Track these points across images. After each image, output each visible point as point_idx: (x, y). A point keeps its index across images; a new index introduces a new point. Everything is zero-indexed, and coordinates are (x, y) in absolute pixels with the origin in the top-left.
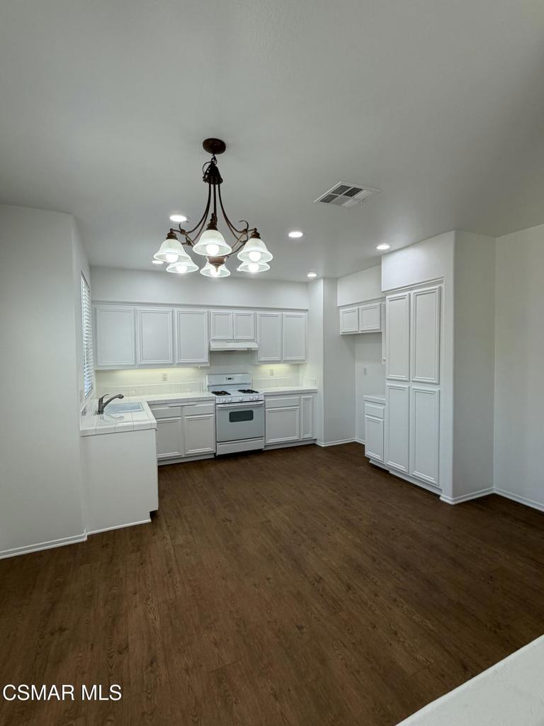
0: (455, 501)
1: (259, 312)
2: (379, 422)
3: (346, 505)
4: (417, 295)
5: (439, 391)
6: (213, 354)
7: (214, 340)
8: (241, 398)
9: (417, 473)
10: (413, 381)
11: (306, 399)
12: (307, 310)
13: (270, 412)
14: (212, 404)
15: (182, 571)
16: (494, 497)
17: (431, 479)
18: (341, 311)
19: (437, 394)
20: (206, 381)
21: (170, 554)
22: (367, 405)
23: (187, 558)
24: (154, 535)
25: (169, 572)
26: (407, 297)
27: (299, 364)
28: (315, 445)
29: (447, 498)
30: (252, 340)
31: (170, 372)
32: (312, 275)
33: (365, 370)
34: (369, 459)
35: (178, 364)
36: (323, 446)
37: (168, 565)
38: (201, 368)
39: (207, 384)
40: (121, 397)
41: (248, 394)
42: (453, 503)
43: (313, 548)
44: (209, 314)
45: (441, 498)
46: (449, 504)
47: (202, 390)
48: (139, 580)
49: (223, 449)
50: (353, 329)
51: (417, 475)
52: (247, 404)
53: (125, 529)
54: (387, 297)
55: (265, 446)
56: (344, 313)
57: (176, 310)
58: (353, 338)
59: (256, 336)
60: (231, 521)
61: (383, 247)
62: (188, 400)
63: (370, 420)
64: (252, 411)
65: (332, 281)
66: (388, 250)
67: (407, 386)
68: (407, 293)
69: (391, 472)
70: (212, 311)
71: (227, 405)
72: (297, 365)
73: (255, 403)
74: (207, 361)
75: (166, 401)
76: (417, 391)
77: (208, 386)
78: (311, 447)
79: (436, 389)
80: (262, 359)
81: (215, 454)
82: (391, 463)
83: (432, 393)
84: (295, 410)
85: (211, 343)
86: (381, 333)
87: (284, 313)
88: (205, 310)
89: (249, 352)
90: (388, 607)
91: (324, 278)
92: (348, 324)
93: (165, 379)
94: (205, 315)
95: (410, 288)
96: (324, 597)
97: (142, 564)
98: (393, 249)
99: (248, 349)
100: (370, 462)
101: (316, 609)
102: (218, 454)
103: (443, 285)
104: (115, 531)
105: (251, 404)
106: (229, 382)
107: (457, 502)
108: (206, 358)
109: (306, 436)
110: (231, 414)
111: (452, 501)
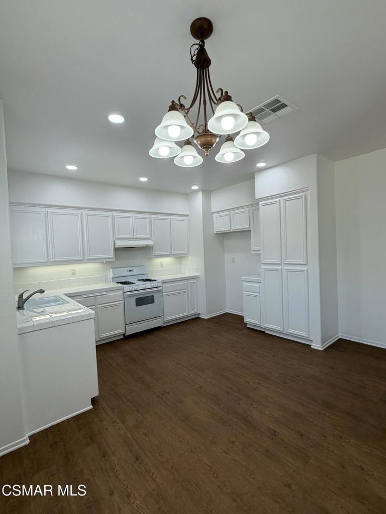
0: (323, 347)
1: (153, 216)
2: (256, 296)
3: (252, 362)
4: (287, 200)
5: (308, 269)
6: (117, 250)
7: (118, 239)
8: (144, 286)
9: (291, 331)
10: (285, 264)
11: (191, 284)
12: (188, 215)
13: (166, 295)
14: (121, 293)
15: (149, 455)
16: (340, 341)
17: (303, 334)
18: (214, 216)
19: (306, 273)
20: (111, 273)
21: (129, 439)
22: (244, 284)
23: (147, 438)
24: (102, 421)
25: (137, 459)
26: (278, 203)
27: (181, 257)
28: (198, 318)
29: (317, 346)
30: (148, 239)
31: (78, 267)
32: (195, 188)
33: (233, 258)
34: (246, 324)
35: (88, 260)
36: (206, 318)
37: (131, 451)
38: (107, 263)
39: (112, 276)
40: (42, 292)
41: (147, 282)
42: (322, 349)
43: (252, 405)
44: (113, 217)
45: (312, 347)
46: (319, 350)
47: (107, 281)
48: (109, 477)
49: (132, 330)
50: (225, 228)
51: (290, 332)
52: (150, 290)
53: (68, 420)
54: (260, 203)
55: (164, 323)
56: (217, 217)
57: (84, 212)
58: (223, 235)
59: (151, 235)
60: (168, 393)
61: (261, 165)
62: (100, 291)
63: (247, 295)
64: (153, 296)
65: (207, 192)
66: (265, 166)
67: (280, 268)
68: (278, 199)
69: (267, 332)
70: (115, 214)
71: (134, 293)
72: (180, 257)
73: (156, 289)
74: (113, 256)
75: (80, 292)
76: (289, 271)
77: (113, 278)
78: (196, 320)
79: (305, 268)
80: (157, 253)
81: (124, 335)
82: (268, 326)
83: (302, 271)
84: (184, 292)
85: (116, 241)
86: (250, 230)
87: (171, 217)
88: (110, 213)
89: (147, 249)
90: (340, 445)
91: (203, 191)
92: (221, 225)
93: (74, 274)
94: (110, 218)
95: (281, 195)
96: (288, 448)
97: (104, 456)
98: (269, 166)
99: (147, 245)
100: (248, 326)
101: (289, 462)
102: (127, 334)
103: (308, 193)
104: (58, 425)
105: (153, 290)
106: (129, 273)
107: (325, 347)
108: (111, 254)
109: (193, 312)
110: (137, 299)
111: (321, 348)
